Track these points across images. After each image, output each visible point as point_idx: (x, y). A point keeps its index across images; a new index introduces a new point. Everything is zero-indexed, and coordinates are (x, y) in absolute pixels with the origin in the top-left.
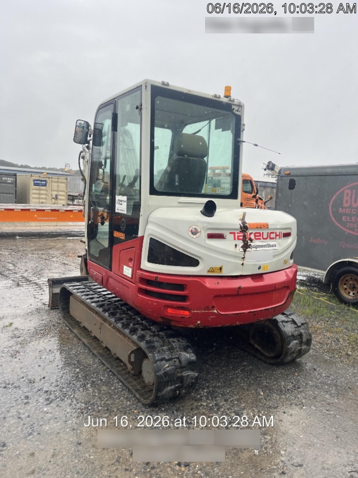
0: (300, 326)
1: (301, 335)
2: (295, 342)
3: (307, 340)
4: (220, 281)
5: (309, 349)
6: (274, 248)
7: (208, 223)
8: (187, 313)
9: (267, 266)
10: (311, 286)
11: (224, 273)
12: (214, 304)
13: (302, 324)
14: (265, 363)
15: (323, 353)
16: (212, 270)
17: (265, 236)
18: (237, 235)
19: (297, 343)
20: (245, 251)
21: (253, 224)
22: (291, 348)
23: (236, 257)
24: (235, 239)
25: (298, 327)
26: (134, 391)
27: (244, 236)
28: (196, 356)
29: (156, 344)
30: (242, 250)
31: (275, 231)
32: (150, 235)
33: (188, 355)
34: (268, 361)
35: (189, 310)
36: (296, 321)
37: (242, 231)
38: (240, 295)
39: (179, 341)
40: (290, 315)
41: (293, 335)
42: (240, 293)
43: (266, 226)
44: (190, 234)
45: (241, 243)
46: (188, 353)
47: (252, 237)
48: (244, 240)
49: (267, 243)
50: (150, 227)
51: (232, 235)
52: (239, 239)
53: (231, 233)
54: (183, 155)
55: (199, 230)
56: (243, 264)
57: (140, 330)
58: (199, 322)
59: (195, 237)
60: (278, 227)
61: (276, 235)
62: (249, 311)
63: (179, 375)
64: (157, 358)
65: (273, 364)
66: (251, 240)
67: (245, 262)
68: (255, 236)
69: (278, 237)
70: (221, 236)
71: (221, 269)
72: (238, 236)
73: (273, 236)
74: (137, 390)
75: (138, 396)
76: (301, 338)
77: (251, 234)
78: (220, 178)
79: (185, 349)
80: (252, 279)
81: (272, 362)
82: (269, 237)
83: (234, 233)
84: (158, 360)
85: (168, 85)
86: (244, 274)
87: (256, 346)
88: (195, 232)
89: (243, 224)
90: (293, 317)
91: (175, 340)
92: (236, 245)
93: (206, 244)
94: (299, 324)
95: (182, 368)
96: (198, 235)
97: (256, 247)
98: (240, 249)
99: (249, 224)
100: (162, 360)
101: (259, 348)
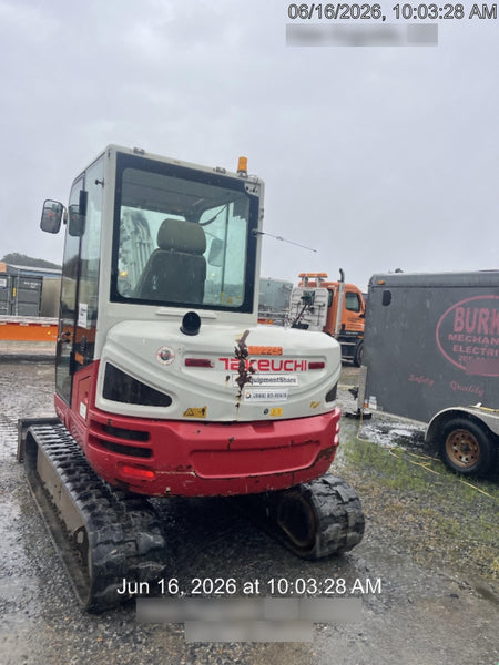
0: (347, 503)
1: (346, 516)
2: (336, 525)
3: (357, 524)
4: (202, 428)
5: (361, 538)
6: (293, 384)
7: (187, 344)
8: (150, 474)
9: (279, 411)
10: (415, 446)
11: (209, 417)
12: (191, 462)
13: (351, 500)
14: (295, 555)
15: (390, 545)
16: (190, 412)
17: (277, 366)
18: (230, 362)
19: (338, 528)
20: (241, 386)
21: (257, 348)
22: (328, 535)
23: (227, 394)
24: (227, 368)
25: (344, 503)
26: (74, 589)
27: (242, 365)
28: (166, 539)
29: (107, 519)
30: (236, 385)
31: (294, 360)
32: (106, 358)
33: (152, 537)
34: (298, 553)
35: (153, 471)
36: (342, 494)
37: (239, 358)
38: (233, 451)
39: (143, 515)
40: (336, 484)
41: (332, 516)
42: (231, 447)
43: (278, 352)
44: (159, 358)
45: (236, 375)
46: (153, 534)
47: (255, 366)
48: (241, 370)
49: (279, 376)
50: (108, 347)
51: (224, 363)
52: (232, 368)
53: (221, 360)
54: (169, 249)
55: (172, 353)
56: (238, 405)
57: (94, 496)
58: (168, 489)
59: (165, 362)
60: (299, 354)
61: (296, 366)
62: (245, 475)
63: (134, 566)
64: (99, 540)
65: (305, 559)
66: (253, 371)
67: (241, 403)
68: (259, 365)
69: (298, 369)
70: (206, 364)
71: (203, 410)
72: (232, 365)
73: (289, 366)
74: (79, 587)
75: (77, 596)
76: (347, 521)
77: (252, 361)
78: (314, 289)
79: (150, 528)
80: (255, 428)
81: (304, 554)
82: (283, 366)
83: (227, 360)
84: (101, 543)
85: (143, 152)
86: (240, 419)
87: (285, 529)
88: (165, 357)
89: (240, 346)
90: (338, 488)
91: (138, 514)
92: (228, 378)
93: (182, 373)
94: (345, 500)
95: (139, 557)
96: (170, 361)
97: (261, 381)
98: (233, 384)
99: (251, 348)
100: (107, 543)
101: (288, 532)
